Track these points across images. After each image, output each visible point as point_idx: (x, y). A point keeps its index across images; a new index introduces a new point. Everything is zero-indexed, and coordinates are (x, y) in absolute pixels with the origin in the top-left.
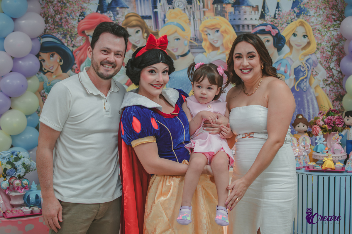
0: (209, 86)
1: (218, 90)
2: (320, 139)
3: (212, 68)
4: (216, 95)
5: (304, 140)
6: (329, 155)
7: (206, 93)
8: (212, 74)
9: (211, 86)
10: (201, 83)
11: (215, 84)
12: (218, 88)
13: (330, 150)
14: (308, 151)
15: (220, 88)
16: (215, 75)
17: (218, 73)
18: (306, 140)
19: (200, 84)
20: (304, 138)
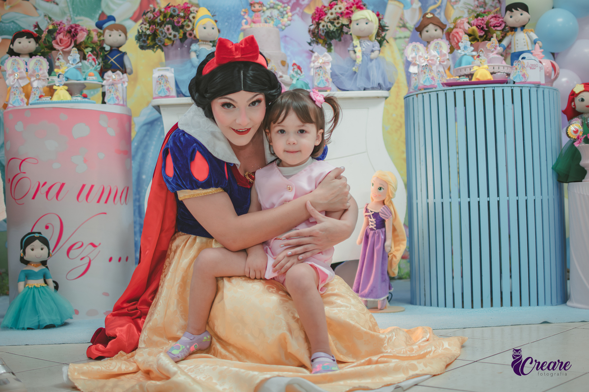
0: (299, 126)
1: (318, 136)
2: (465, 47)
3: (301, 94)
4: (315, 146)
5: (438, 47)
6: (481, 61)
7: (295, 142)
8: (302, 103)
9: (303, 126)
10: (283, 124)
11: (311, 122)
12: (317, 131)
13: (483, 52)
14: (445, 63)
15: (321, 131)
16: (307, 104)
17: (314, 102)
18: (441, 46)
19: (283, 126)
20: (438, 43)
